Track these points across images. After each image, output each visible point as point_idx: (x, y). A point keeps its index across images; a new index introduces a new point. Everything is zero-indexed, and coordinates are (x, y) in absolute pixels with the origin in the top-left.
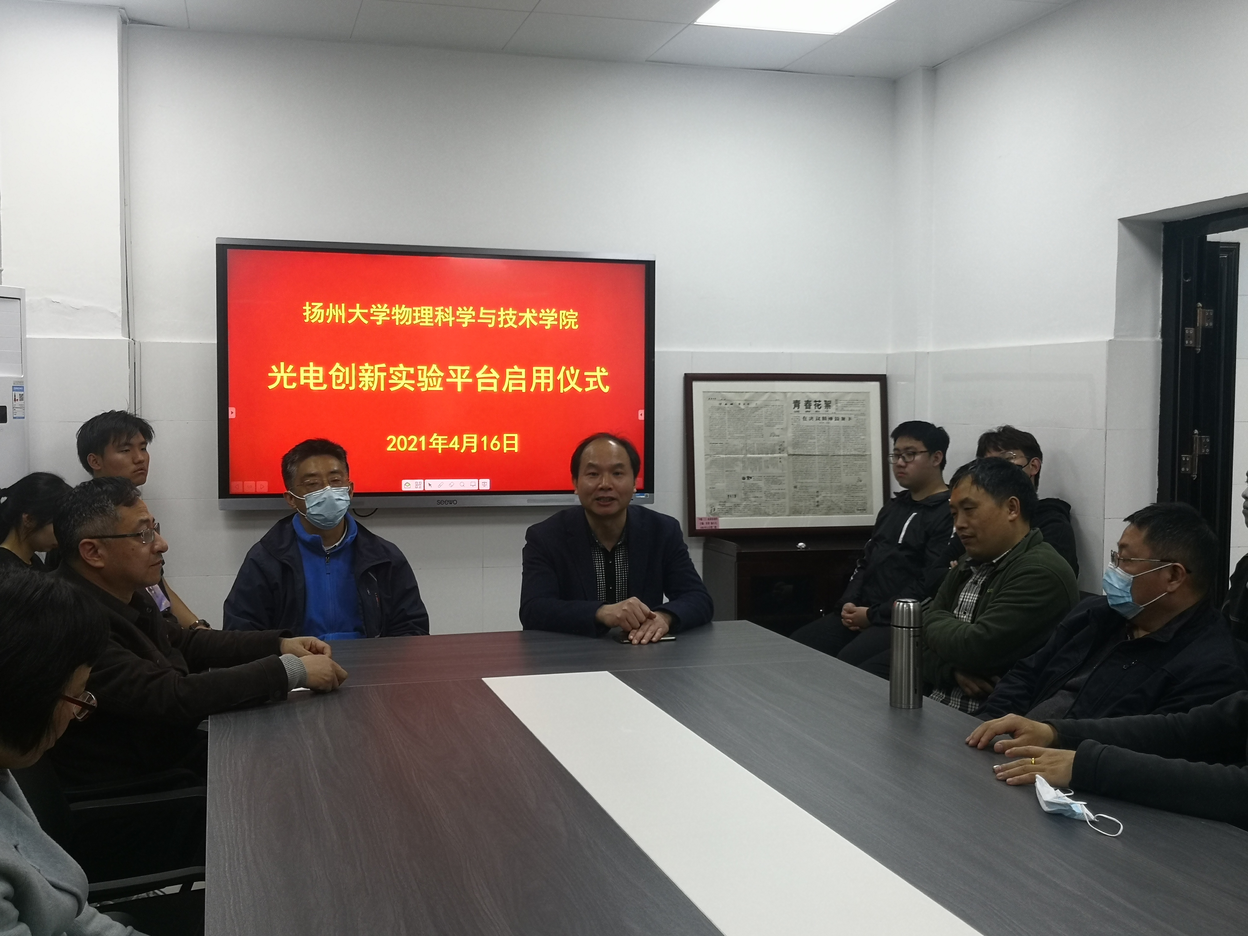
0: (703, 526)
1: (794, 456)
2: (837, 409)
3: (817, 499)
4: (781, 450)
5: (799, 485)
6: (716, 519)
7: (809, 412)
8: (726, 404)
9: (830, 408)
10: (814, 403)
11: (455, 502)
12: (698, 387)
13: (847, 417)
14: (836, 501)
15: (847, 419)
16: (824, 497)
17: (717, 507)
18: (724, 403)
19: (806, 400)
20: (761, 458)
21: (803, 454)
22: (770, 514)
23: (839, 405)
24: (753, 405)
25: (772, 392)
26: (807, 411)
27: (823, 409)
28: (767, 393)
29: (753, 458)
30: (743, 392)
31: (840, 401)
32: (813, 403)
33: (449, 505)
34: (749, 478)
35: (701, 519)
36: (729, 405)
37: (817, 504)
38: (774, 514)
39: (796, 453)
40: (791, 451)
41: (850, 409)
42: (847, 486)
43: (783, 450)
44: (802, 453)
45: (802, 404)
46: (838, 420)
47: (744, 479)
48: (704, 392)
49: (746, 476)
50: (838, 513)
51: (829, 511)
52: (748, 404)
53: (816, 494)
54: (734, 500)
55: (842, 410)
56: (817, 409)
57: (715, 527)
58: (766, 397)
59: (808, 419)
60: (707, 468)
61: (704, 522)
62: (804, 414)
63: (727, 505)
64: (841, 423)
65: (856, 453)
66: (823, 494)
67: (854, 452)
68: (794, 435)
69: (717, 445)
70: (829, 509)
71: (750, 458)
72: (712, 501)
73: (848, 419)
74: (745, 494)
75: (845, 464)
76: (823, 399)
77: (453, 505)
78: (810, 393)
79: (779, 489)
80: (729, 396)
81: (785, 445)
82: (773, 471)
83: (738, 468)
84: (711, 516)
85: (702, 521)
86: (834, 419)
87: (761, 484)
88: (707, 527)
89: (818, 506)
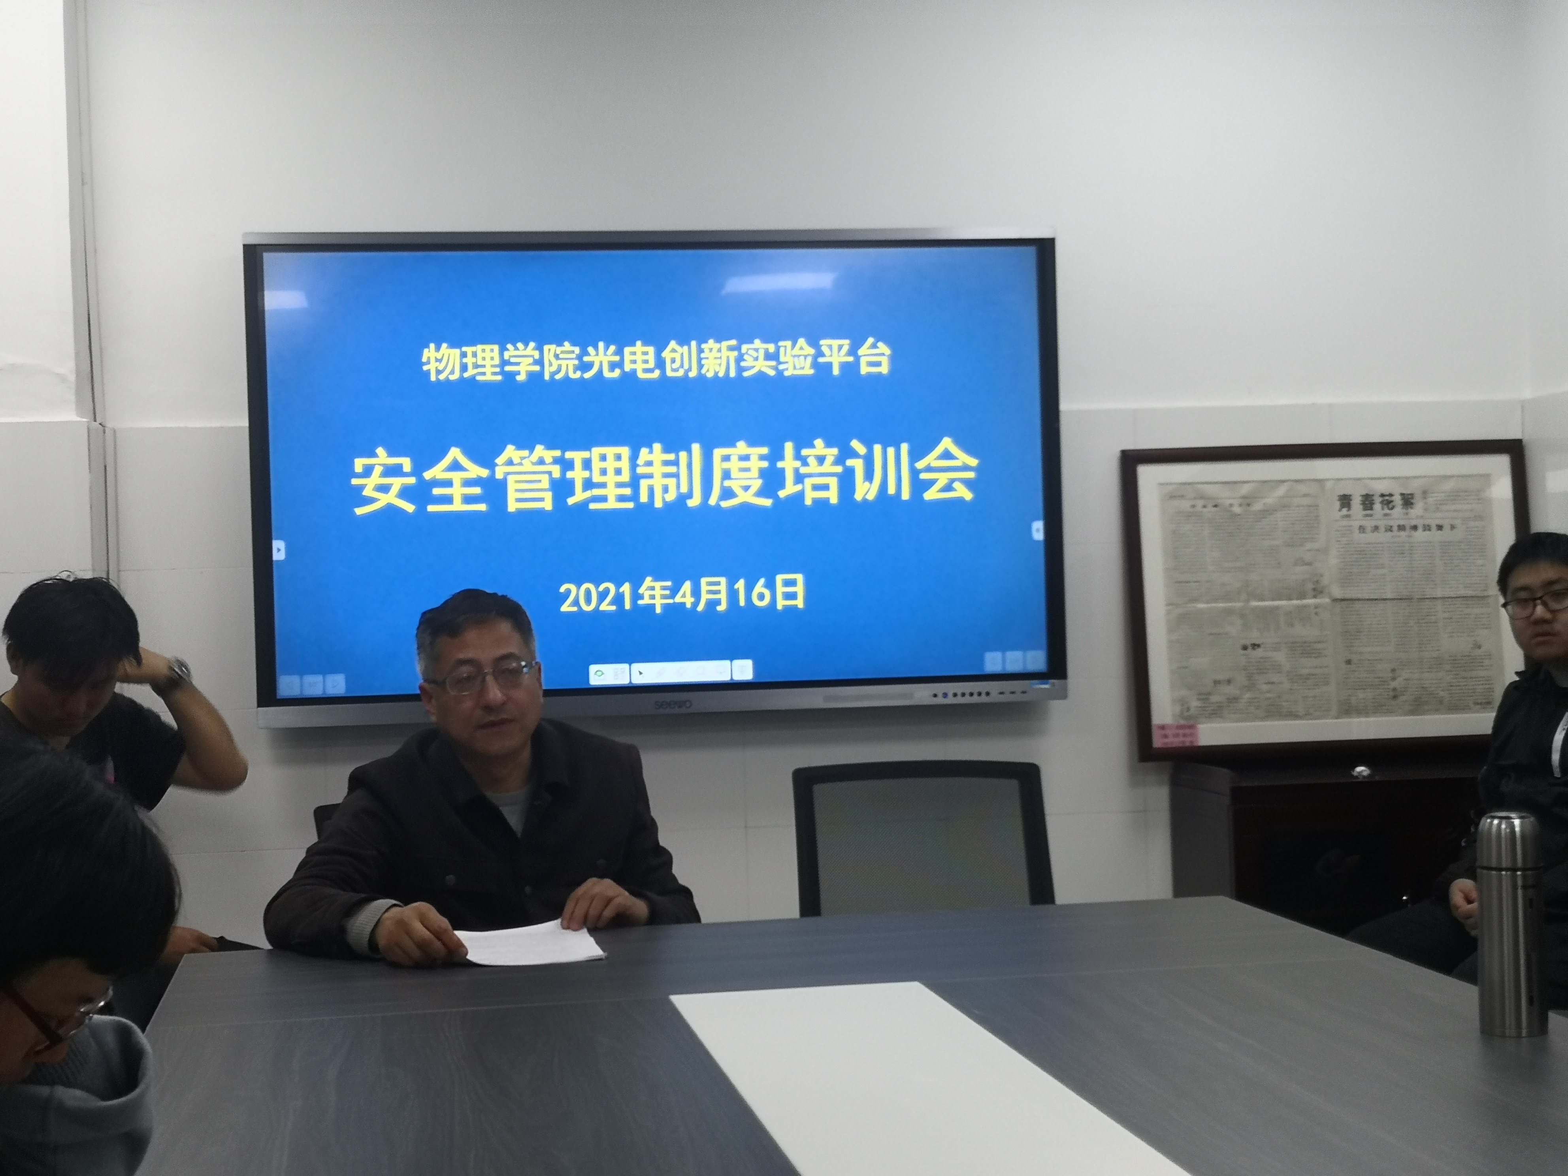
0: (1166, 740)
1: (1343, 602)
2: (1426, 510)
3: (1394, 684)
4: (1318, 592)
5: (1355, 658)
6: (1192, 727)
7: (1371, 516)
8: (1204, 507)
9: (1411, 508)
10: (1381, 499)
11: (688, 704)
12: (1147, 475)
13: (1446, 524)
14: (1430, 687)
15: (1447, 528)
16: (1406, 680)
17: (1195, 704)
18: (1200, 503)
19: (1364, 493)
20: (1277, 608)
21: (1361, 598)
22: (1301, 714)
23: (1430, 500)
24: (1258, 506)
25: (1297, 481)
26: (1367, 515)
27: (1398, 510)
28: (1285, 484)
29: (1264, 610)
30: (1235, 483)
31: (1433, 493)
32: (1378, 500)
33: (677, 711)
34: (1255, 646)
35: (1163, 727)
36: (1209, 508)
37: (1392, 694)
38: (1307, 715)
39: (1348, 596)
40: (1337, 592)
41: (1453, 507)
42: (1452, 658)
43: (1321, 592)
44: (1360, 596)
45: (1356, 503)
46: (1430, 530)
47: (1245, 648)
48: (1161, 484)
49: (1248, 642)
50: (1437, 711)
51: (1418, 707)
52: (1249, 505)
53: (1390, 675)
54: (1230, 690)
55: (1437, 510)
56: (1387, 511)
57: (1191, 742)
58: (1281, 491)
59: (1369, 529)
60: (1170, 630)
61: (1169, 732)
62: (1360, 520)
63: (1214, 699)
64: (1435, 536)
65: (1469, 593)
66: (1405, 674)
67: (1463, 592)
68: (1342, 562)
69: (1187, 584)
70: (1416, 703)
71: (1256, 607)
72: (1184, 692)
73: (1449, 527)
74: (1250, 677)
75: (1446, 615)
76: (1397, 490)
77: (684, 710)
78: (1372, 479)
79: (1316, 668)
80: (1210, 490)
81: (1325, 581)
82: (1301, 631)
83: (1234, 628)
84: (1182, 722)
85: (1163, 732)
86: (1420, 529)
87: (1281, 657)
88: (1174, 741)
89: (1395, 697)
